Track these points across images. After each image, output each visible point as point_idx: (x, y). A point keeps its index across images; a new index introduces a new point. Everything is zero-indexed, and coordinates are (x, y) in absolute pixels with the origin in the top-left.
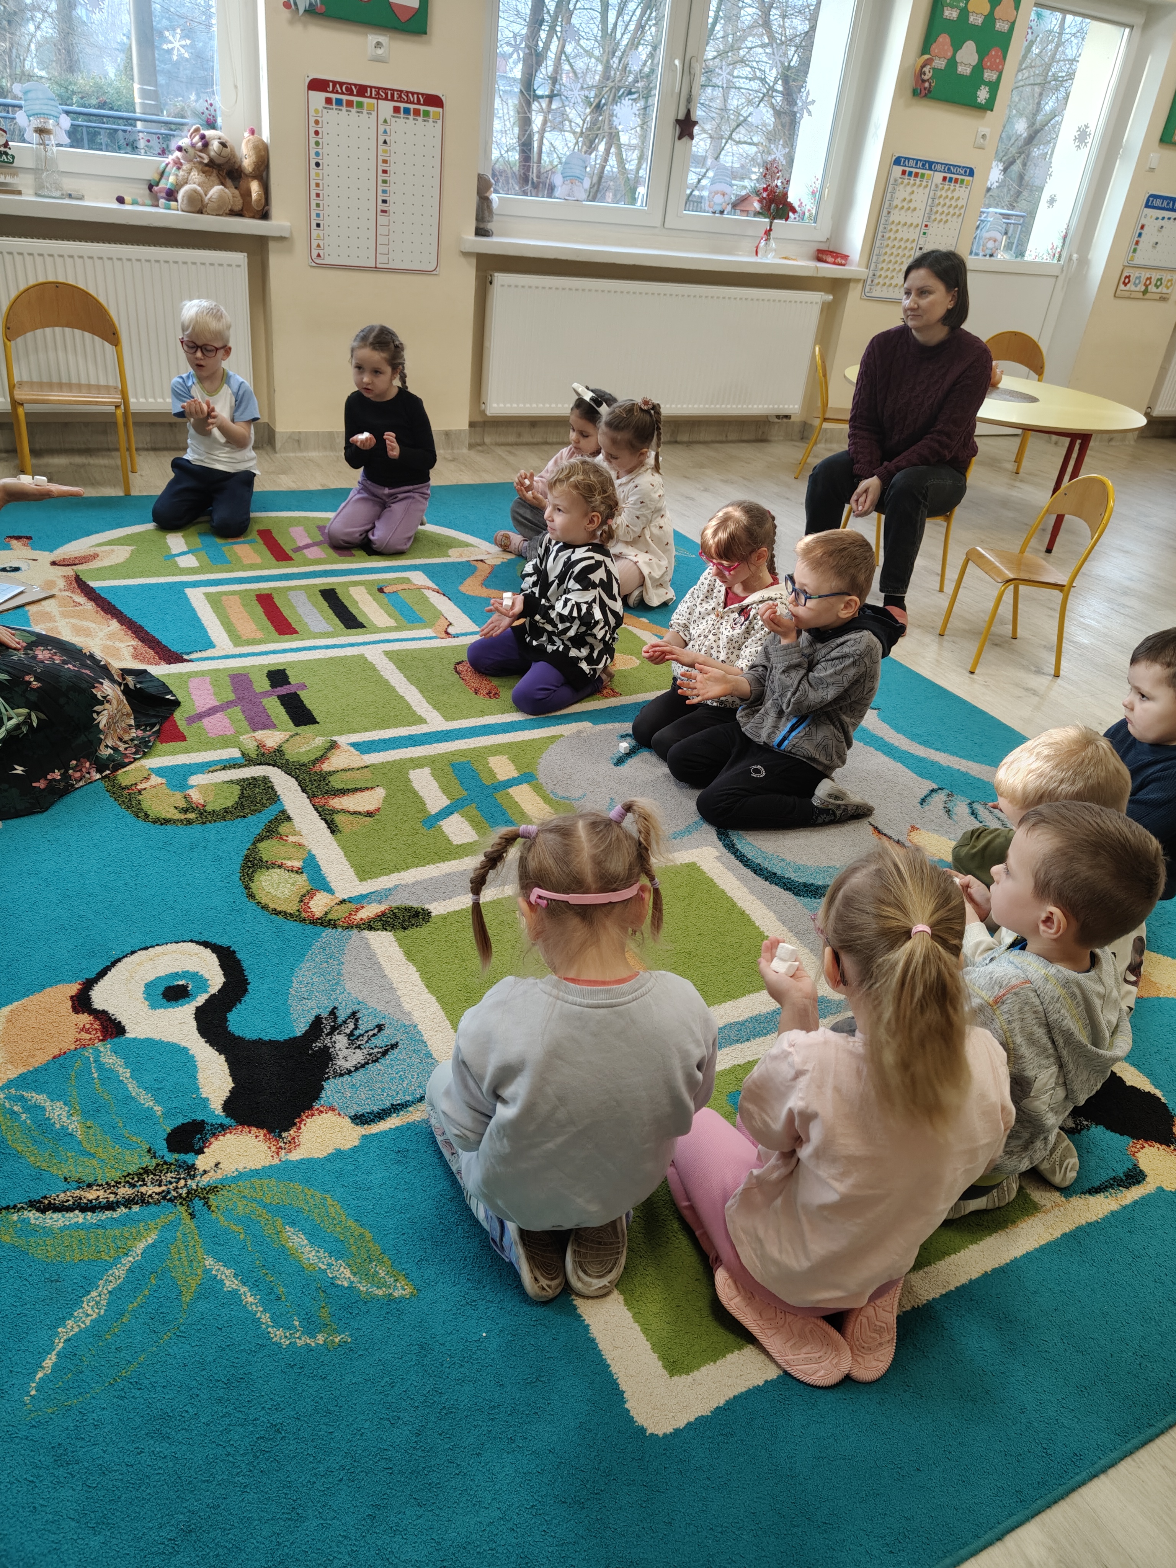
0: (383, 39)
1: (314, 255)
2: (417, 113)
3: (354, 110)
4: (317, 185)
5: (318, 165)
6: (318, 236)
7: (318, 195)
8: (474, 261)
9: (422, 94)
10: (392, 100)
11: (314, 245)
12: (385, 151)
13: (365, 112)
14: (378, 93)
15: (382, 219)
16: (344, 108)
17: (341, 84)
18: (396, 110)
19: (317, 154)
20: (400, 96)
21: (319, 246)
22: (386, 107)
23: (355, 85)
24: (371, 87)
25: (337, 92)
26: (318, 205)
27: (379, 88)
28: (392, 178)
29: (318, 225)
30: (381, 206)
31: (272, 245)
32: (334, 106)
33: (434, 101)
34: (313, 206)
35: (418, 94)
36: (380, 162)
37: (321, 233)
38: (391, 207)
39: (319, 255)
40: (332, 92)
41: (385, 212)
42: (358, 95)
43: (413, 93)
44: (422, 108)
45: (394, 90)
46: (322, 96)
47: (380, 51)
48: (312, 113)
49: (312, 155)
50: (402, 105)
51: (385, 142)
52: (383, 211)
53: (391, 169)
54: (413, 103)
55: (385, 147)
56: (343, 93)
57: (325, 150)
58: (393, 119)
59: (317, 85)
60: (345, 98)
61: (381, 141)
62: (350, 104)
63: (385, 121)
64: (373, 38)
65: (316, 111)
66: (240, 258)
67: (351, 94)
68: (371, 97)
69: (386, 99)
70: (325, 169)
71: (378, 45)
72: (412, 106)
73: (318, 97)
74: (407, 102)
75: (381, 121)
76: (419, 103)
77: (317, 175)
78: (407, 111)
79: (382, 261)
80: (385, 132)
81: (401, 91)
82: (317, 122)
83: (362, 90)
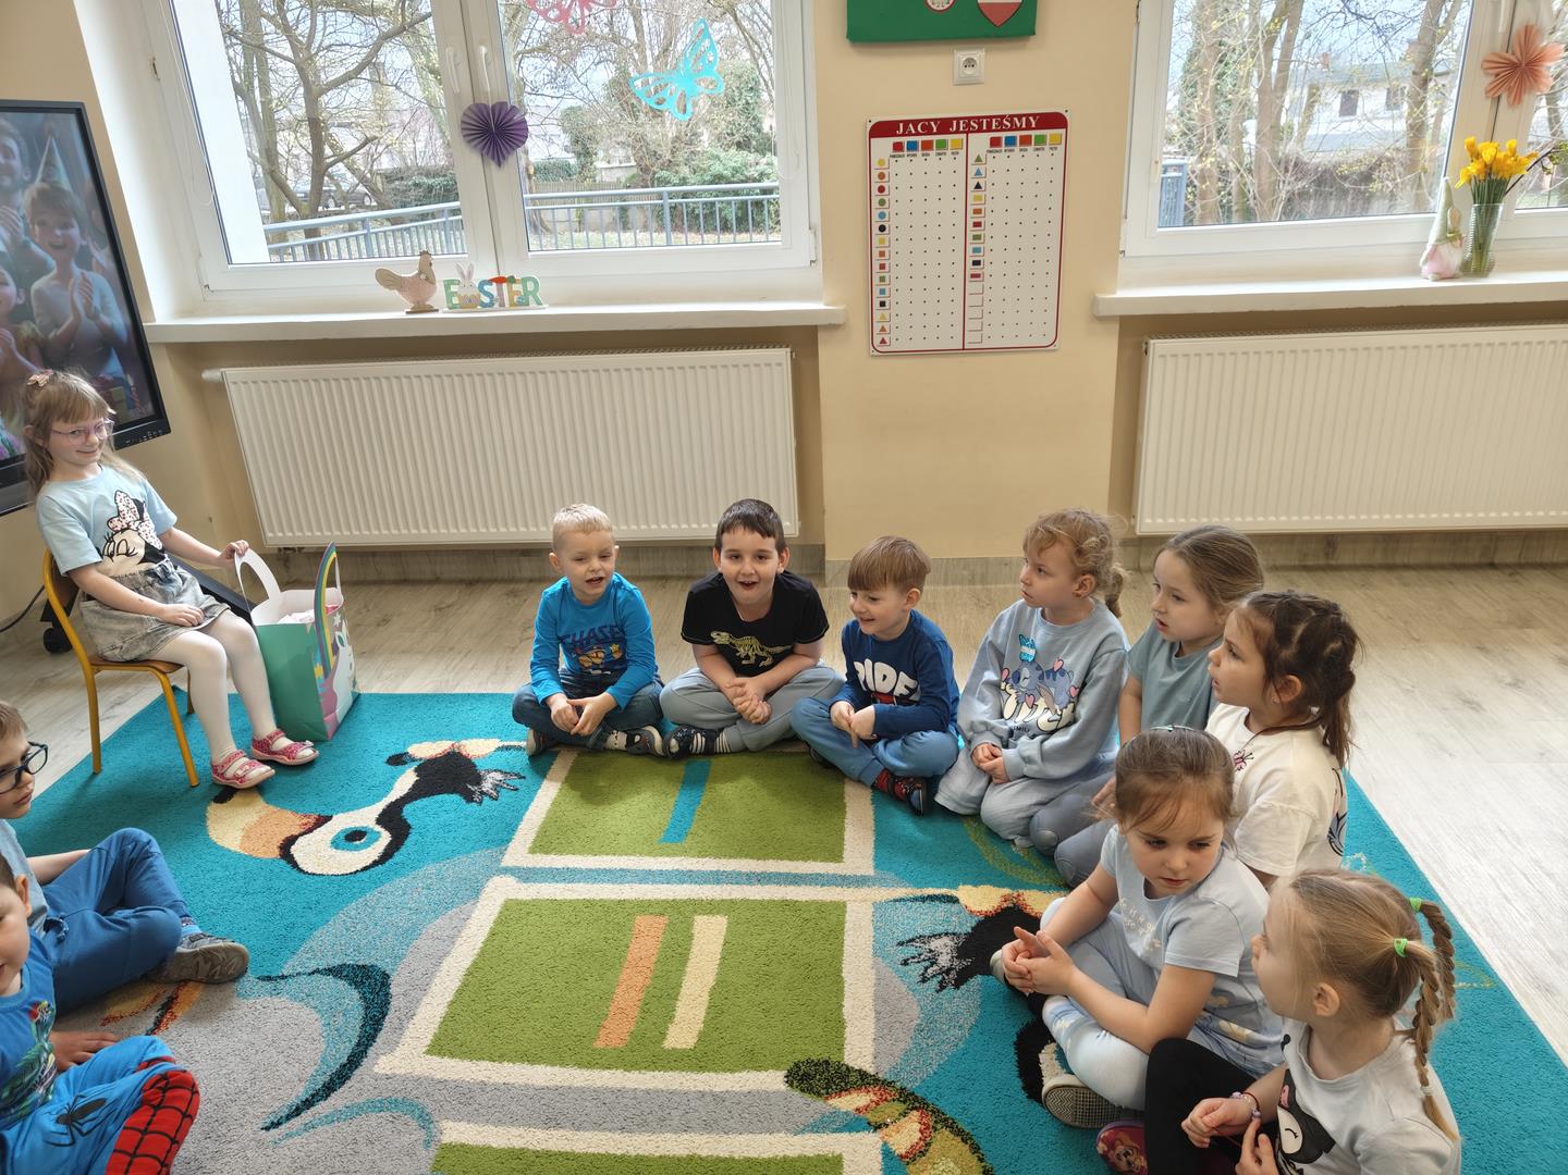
0: (978, 54)
1: (877, 340)
2: (1026, 141)
3: (933, 153)
4: (882, 254)
5: (882, 229)
6: (883, 317)
7: (882, 267)
8: (1116, 327)
9: (1034, 115)
10: (989, 130)
11: (877, 327)
12: (976, 198)
13: (949, 152)
14: (968, 125)
15: (972, 286)
16: (919, 153)
17: (915, 123)
18: (995, 142)
19: (882, 215)
20: (1001, 124)
21: (883, 329)
22: (980, 141)
23: (935, 120)
24: (958, 119)
25: (910, 134)
26: (882, 279)
27: (970, 119)
28: (987, 232)
29: (882, 304)
30: (971, 269)
31: (821, 336)
32: (906, 153)
33: (1055, 121)
34: (876, 280)
35: (1027, 116)
36: (970, 212)
37: (886, 313)
38: (986, 269)
39: (883, 341)
40: (903, 135)
41: (978, 276)
42: (939, 133)
43: (1020, 117)
44: (1033, 133)
45: (991, 117)
46: (890, 141)
47: (969, 71)
48: (875, 164)
49: (875, 218)
50: (1003, 135)
51: (978, 186)
52: (973, 276)
53: (987, 220)
54: (1020, 129)
55: (978, 193)
56: (918, 134)
57: (891, 211)
58: (990, 156)
59: (882, 129)
60: (919, 139)
61: (972, 184)
62: (927, 146)
63: (978, 159)
64: (962, 55)
65: (881, 162)
66: (781, 355)
67: (930, 132)
68: (957, 132)
69: (980, 130)
70: (892, 233)
71: (970, 63)
72: (1017, 134)
73: (884, 145)
74: (1011, 130)
75: (972, 160)
76: (1029, 127)
77: (882, 241)
78: (1010, 141)
79: (972, 339)
80: (978, 173)
81: (1002, 117)
82: (882, 176)
83: (945, 126)
